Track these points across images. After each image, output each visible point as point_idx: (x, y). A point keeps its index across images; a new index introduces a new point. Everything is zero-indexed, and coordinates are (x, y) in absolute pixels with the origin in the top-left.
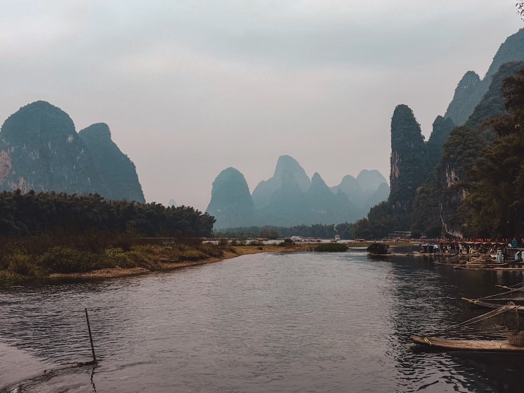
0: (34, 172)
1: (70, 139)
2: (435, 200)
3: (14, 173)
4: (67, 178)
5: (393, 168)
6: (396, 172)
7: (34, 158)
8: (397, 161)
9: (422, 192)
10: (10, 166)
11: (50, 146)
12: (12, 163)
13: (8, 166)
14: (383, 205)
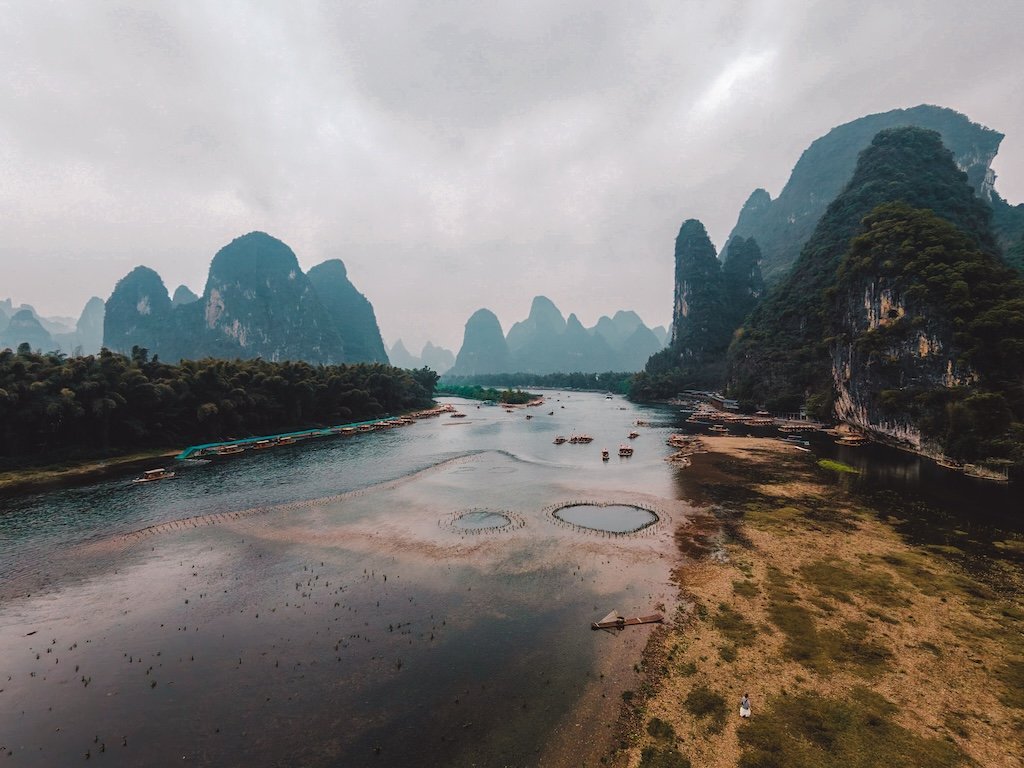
0: (250, 314)
1: (292, 275)
2: (774, 350)
3: (227, 315)
4: (289, 320)
5: (679, 304)
6: (684, 309)
7: (249, 298)
8: (685, 294)
9: (746, 336)
10: (223, 307)
11: (268, 283)
12: (225, 303)
13: (220, 307)
14: (665, 353)
